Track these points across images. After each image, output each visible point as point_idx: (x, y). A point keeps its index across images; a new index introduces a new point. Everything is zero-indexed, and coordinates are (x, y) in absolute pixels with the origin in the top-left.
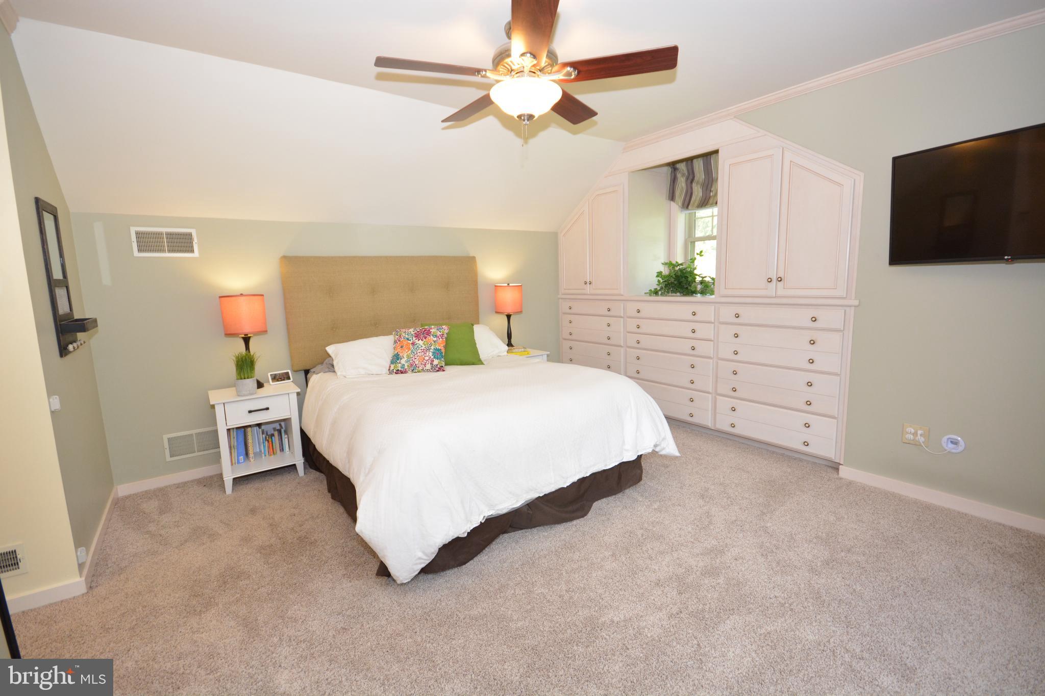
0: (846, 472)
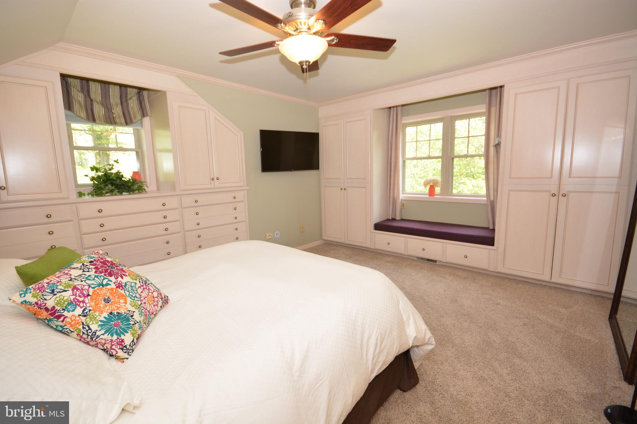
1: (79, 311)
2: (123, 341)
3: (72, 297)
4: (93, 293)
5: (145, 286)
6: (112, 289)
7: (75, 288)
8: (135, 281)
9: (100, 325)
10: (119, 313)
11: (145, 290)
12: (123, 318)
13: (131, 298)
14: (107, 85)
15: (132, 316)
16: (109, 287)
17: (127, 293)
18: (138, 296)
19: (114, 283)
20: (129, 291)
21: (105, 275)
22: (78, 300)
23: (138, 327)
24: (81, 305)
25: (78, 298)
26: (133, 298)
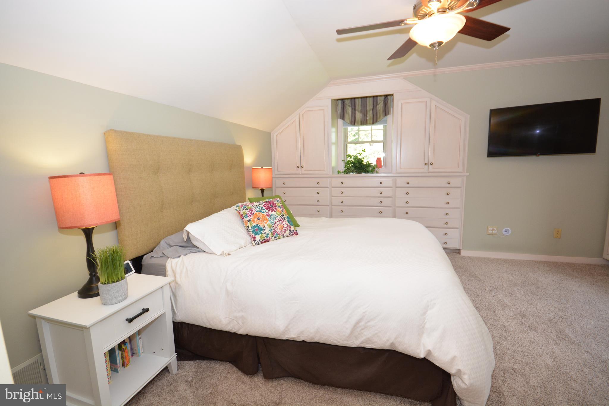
0: (463, 253)
1: (248, 219)
2: (255, 238)
3: (248, 213)
4: (256, 214)
5: (281, 220)
6: (264, 215)
7: (251, 210)
8: (277, 215)
9: (252, 228)
10: (260, 226)
11: (280, 221)
12: (260, 228)
13: (270, 222)
14: (365, 99)
15: (265, 229)
16: (263, 214)
17: (270, 219)
18: (274, 222)
19: (267, 213)
20: (271, 219)
21: (265, 208)
22: (249, 214)
23: (265, 235)
24: (250, 217)
25: (249, 213)
26: (271, 222)
